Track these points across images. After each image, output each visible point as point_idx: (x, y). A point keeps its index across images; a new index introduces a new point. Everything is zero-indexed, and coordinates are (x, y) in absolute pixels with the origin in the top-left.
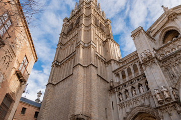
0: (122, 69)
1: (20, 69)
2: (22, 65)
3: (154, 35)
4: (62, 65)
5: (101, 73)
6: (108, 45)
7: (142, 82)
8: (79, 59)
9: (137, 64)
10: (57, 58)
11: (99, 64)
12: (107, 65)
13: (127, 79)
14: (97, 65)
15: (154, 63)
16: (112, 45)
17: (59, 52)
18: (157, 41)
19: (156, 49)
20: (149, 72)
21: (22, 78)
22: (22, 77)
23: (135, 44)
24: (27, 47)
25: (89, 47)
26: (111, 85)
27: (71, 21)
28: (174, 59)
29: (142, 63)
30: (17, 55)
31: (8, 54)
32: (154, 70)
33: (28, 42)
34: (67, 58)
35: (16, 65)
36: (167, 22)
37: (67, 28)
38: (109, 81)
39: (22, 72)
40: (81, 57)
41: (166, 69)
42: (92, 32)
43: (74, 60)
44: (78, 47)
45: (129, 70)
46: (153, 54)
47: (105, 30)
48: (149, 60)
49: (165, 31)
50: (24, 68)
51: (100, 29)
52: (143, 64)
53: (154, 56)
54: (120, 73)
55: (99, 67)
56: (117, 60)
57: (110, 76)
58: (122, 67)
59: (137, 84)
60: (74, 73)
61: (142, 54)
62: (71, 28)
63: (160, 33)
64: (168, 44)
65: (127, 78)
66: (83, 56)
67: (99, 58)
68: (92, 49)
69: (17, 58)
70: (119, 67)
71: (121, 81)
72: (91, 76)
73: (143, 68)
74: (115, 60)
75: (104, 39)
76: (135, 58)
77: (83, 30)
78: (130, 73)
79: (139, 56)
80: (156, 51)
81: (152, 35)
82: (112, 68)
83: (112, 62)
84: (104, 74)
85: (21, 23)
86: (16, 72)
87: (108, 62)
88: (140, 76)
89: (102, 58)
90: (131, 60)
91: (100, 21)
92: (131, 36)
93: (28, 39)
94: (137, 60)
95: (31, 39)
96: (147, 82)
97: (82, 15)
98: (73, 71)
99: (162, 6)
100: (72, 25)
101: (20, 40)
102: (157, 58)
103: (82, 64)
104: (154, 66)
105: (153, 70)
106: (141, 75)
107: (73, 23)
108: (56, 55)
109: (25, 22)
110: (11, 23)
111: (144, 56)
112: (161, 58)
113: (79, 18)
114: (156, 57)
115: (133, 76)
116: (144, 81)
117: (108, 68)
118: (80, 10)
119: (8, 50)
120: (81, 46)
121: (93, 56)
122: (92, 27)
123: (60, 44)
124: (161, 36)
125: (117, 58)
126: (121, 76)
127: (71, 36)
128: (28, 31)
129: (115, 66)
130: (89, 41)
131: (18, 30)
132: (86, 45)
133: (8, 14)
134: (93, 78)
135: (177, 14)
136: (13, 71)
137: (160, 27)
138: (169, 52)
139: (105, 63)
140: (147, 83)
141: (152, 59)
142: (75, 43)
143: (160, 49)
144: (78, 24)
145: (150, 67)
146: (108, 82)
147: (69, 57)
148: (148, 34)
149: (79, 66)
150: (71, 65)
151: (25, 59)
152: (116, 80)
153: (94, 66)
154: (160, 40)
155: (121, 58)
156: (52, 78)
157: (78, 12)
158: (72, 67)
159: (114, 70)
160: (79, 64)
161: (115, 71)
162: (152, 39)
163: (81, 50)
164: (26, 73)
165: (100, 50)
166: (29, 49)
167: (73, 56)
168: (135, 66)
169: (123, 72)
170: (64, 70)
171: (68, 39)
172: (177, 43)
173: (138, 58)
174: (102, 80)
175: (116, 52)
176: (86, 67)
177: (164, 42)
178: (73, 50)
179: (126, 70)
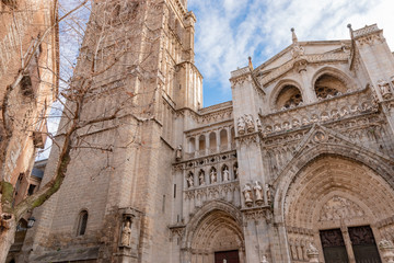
0: (201, 131)
3: (266, 85)
7: (228, 164)
9: (228, 129)
11: (164, 114)
13: (207, 152)
15: (255, 141)
16: (191, 76)
18: (267, 97)
19: (262, 111)
20: (243, 155)
25: (152, 80)
26: (179, 156)
28: (283, 142)
36: (290, 70)
38: (174, 147)
41: (269, 154)
45: (213, 137)
48: (248, 136)
49: (283, 84)
52: (238, 138)
56: (195, 110)
57: (178, 140)
58: (202, 128)
59: (221, 165)
61: (241, 120)
63: (275, 85)
64: (282, 113)
65: (207, 150)
66: (139, 99)
67: (166, 103)
71: (196, 153)
73: (237, 145)
74: (191, 110)
75: (179, 61)
76: (225, 120)
80: (262, 118)
81: (263, 81)
82: (183, 125)
83: (187, 113)
84: (169, 133)
87: (179, 112)
88: (228, 152)
89: (170, 102)
92: (230, 80)
94: (229, 124)
102: (259, 135)
104: (253, 146)
105: (250, 153)
106: (230, 152)
111: (242, 125)
115: (218, 150)
116: (233, 163)
117: (176, 122)
121: (157, 102)
124: (275, 90)
125: (196, 105)
126: (197, 142)
129: (190, 123)
132: (146, 75)
134: (153, 146)
135: (308, 63)
138: (279, 126)
139: (174, 111)
143: (268, 116)
145: (248, 146)
146: (172, 150)
152: (188, 148)
153: (157, 122)
155: (202, 106)
159: (186, 129)
162: (261, 92)
163: (137, 86)
165: (169, 84)
168: (224, 133)
169: (202, 138)
172: (295, 115)
173: (233, 120)
175: (196, 96)
179: (207, 135)
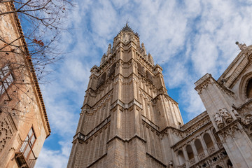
0: (186, 142)
1: (22, 149)
2: (26, 143)
3: (231, 86)
4: (89, 140)
5: (153, 150)
6: (161, 104)
8: (117, 128)
9: (209, 132)
10: (82, 129)
11: (149, 136)
12: (161, 136)
13: (197, 159)
14: (146, 137)
15: (238, 129)
16: (166, 103)
17: (84, 119)
18: (237, 95)
19: (237, 106)
20: (231, 146)
21: (24, 166)
22: (25, 163)
23: (203, 101)
24: (36, 114)
25: (131, 109)
27: (102, 71)
29: (217, 130)
30: (19, 127)
31: (5, 127)
32: (239, 141)
33: (36, 106)
34: (97, 127)
35: (16, 144)
36: (248, 65)
37: (96, 81)
38: (166, 164)
39: (25, 155)
40: (119, 125)
42: (135, 85)
43: (109, 131)
44: (114, 109)
45: (198, 143)
46: (234, 115)
47: (155, 81)
48: (228, 126)
49: (247, 78)
50: (29, 148)
51: (147, 80)
52: (219, 132)
53: (235, 118)
54: (184, 149)
55: (148, 141)
56: (178, 128)
57: (167, 156)
58: (186, 139)
59: (214, 167)
60: (108, 152)
61: (216, 116)
62: (102, 80)
63: (239, 82)
65: (196, 157)
66: (123, 124)
67: (148, 126)
68: (137, 112)
69: (18, 132)
70: (181, 139)
71: (187, 163)
72: (136, 156)
73: (221, 139)
74: (173, 129)
75: (154, 96)
76: (205, 123)
77: (120, 84)
78: (199, 148)
79: (212, 119)
80: (238, 110)
81: (227, 85)
82: (169, 142)
83: (169, 131)
84: (157, 151)
85: (28, 79)
86: (16, 155)
87: (162, 132)
88: (216, 153)
89: (153, 125)
90: (199, 127)
91: (145, 69)
92: (196, 89)
93: (38, 101)
94: (209, 127)
95: (42, 101)
96: (229, 163)
97: (118, 61)
98: (107, 149)
99: (237, 43)
100: (104, 77)
101: (25, 104)
102: (240, 122)
103: (121, 137)
106: (218, 152)
107: (105, 74)
108: (79, 124)
109: (34, 76)
110: (14, 79)
111: (219, 119)
112: (247, 122)
113: (115, 65)
114: (239, 120)
115: (206, 153)
116: (225, 161)
117: (163, 142)
118: (115, 55)
119: (6, 119)
120: (118, 108)
121: (138, 123)
122: (135, 78)
123: (87, 105)
124: (241, 86)
125: (177, 124)
126: (185, 153)
127: (103, 94)
128: (38, 89)
129: (174, 138)
130: (131, 99)
131: (23, 90)
132: (126, 106)
133: (9, 66)
134: (139, 160)
136: (11, 155)
137: (238, 73)
139: (158, 133)
140: (232, 165)
141: (233, 123)
142: (109, 103)
143: (243, 107)
144: (113, 75)
145: (232, 136)
146: (165, 166)
147: (101, 127)
148: (220, 83)
149: (117, 140)
150: (103, 140)
151: (31, 133)
152: (179, 161)
153: (140, 139)
154: (240, 93)
155: (183, 124)
156: (74, 162)
157: (113, 57)
158: (105, 142)
159: (172, 144)
160: (117, 137)
161: (175, 146)
162: (229, 91)
163: (119, 115)
164: (32, 157)
165: (148, 113)
166: (38, 116)
167: (106, 124)
168: (206, 137)
169: (189, 147)
170: (93, 147)
171: (99, 97)
173: (211, 123)
174: (155, 163)
175: (174, 115)
176: (128, 142)
177: (248, 95)
178: (106, 114)
179: (192, 144)
